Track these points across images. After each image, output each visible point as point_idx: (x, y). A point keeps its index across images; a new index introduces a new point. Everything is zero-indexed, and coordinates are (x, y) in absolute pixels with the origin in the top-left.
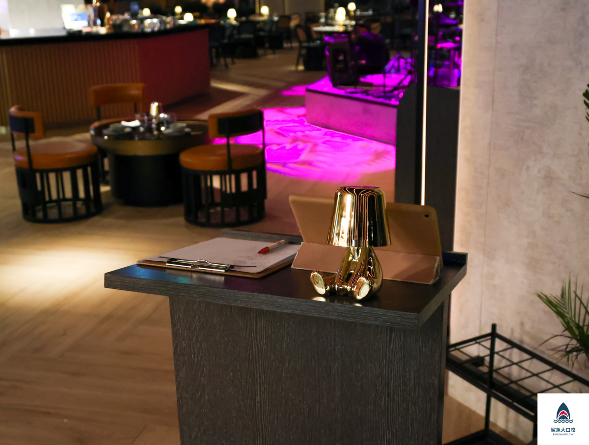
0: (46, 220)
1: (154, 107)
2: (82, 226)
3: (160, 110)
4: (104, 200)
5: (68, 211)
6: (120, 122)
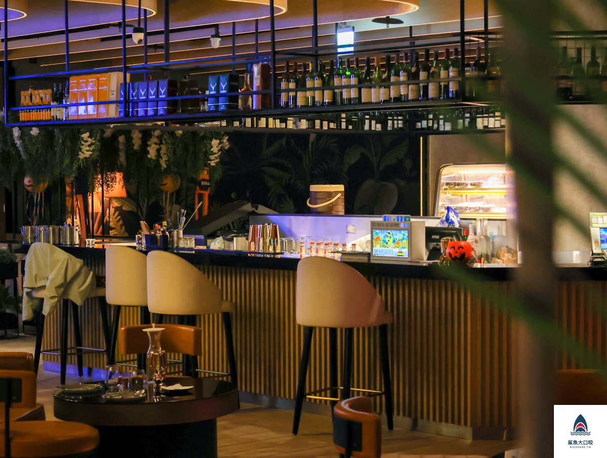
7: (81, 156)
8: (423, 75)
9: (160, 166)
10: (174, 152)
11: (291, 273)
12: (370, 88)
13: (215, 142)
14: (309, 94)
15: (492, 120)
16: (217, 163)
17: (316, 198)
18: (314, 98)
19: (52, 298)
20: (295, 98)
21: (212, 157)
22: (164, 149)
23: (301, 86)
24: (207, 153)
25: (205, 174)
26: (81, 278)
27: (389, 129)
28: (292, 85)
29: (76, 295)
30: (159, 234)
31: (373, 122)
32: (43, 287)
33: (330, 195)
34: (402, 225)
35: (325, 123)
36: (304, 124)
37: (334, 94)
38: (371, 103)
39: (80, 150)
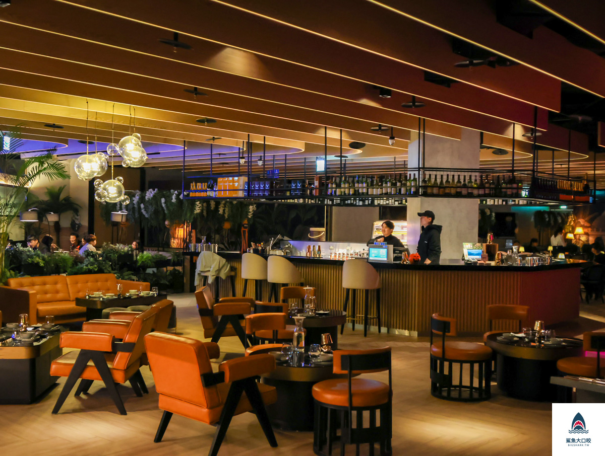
0: (449, 398)
1: (537, 325)
2: (475, 406)
3: (541, 327)
4: (492, 390)
5: (466, 394)
6: (510, 333)
7: (195, 212)
8: (398, 184)
9: (225, 217)
10: (232, 211)
11: (340, 267)
12: (373, 188)
13: (251, 207)
14: (343, 190)
15: (382, 201)
16: (251, 217)
17: (312, 233)
18: (345, 192)
19: (213, 276)
20: (335, 192)
21: (249, 214)
22: (227, 210)
23: (338, 186)
24: (248, 212)
25: (246, 222)
26: (225, 267)
27: (335, 203)
28: (334, 186)
29: (223, 275)
30: (260, 248)
31: (328, 200)
32: (209, 271)
33: (319, 233)
34: (384, 247)
35: (310, 200)
36: (301, 201)
37: (355, 191)
38: (373, 195)
39: (195, 209)
